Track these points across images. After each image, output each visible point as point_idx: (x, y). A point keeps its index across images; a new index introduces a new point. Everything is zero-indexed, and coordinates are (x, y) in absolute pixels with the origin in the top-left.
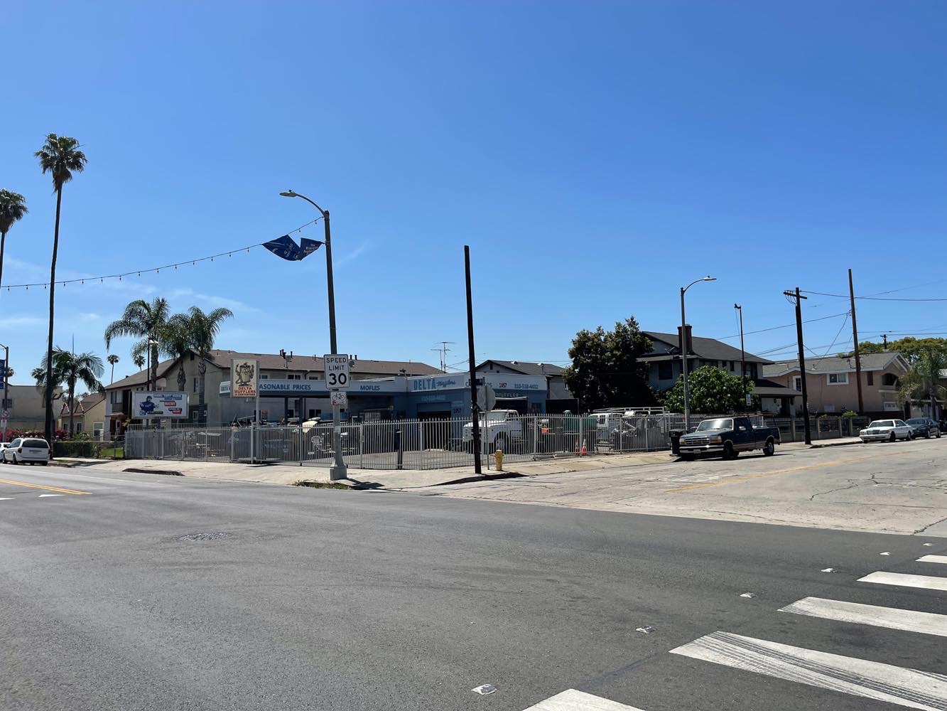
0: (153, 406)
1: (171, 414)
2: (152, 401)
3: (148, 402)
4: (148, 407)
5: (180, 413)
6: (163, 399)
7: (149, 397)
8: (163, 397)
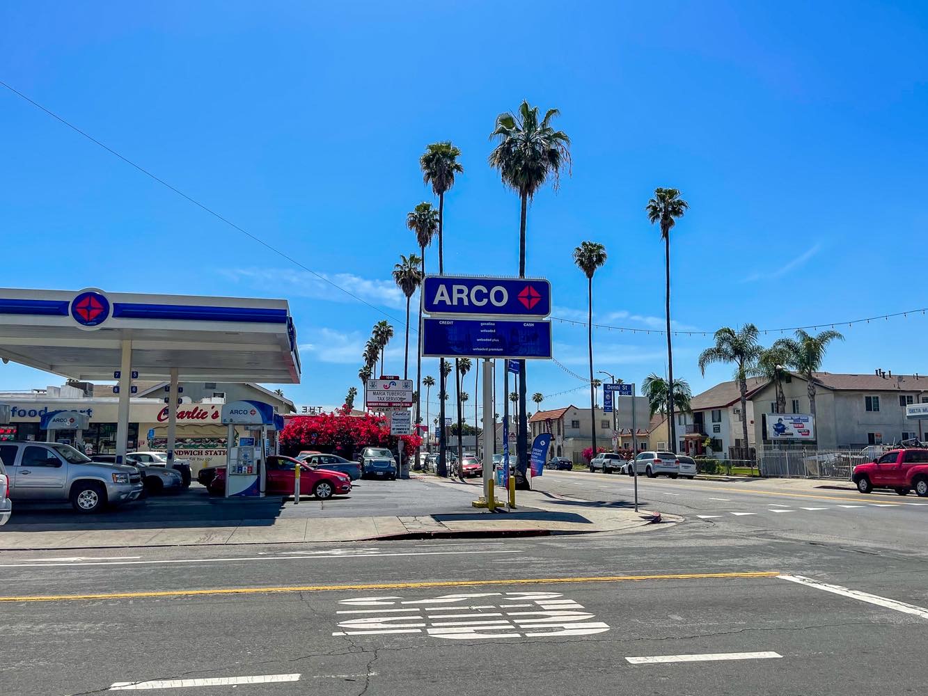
0: (784, 428)
1: (799, 436)
2: (783, 423)
3: (779, 424)
4: (780, 428)
5: (808, 435)
6: (792, 421)
7: (780, 419)
8: (792, 419)
